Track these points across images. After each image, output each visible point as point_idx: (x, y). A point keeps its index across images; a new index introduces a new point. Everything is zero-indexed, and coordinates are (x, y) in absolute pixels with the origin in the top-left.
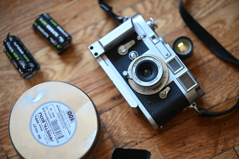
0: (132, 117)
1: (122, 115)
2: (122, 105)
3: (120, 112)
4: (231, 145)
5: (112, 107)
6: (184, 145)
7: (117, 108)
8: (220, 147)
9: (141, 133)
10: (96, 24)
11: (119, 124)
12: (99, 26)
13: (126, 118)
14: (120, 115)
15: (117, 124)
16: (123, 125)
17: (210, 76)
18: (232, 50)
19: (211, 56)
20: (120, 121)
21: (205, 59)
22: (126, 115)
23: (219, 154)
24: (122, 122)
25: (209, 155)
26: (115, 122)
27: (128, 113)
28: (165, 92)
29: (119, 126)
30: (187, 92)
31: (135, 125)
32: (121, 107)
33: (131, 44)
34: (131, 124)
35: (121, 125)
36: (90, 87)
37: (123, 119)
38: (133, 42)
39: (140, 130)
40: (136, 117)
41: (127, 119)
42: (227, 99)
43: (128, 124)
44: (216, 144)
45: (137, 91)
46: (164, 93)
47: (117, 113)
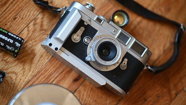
0: (96, 91)
1: (87, 93)
2: (84, 84)
3: (85, 90)
4: (181, 88)
5: (76, 88)
6: (146, 100)
7: (80, 87)
8: (173, 92)
9: (108, 102)
10: (35, 19)
11: (88, 101)
12: (39, 21)
13: (91, 93)
14: (85, 93)
15: (86, 102)
16: (91, 101)
17: (144, 35)
18: (153, 9)
19: (139, 19)
20: (87, 98)
21: (135, 23)
22: (91, 92)
23: (175, 98)
24: (90, 99)
25: (167, 102)
26: (83, 101)
27: (92, 88)
28: (125, 63)
29: (88, 102)
30: (141, 58)
31: (101, 97)
32: (84, 86)
33: (82, 31)
34: (97, 97)
35: (90, 101)
36: (51, 77)
37: (89, 96)
38: (83, 29)
39: (106, 100)
40: (99, 91)
41: (92, 95)
42: (164, 51)
43: (95, 99)
44: (169, 91)
45: (101, 70)
46: (124, 65)
47: (82, 92)
